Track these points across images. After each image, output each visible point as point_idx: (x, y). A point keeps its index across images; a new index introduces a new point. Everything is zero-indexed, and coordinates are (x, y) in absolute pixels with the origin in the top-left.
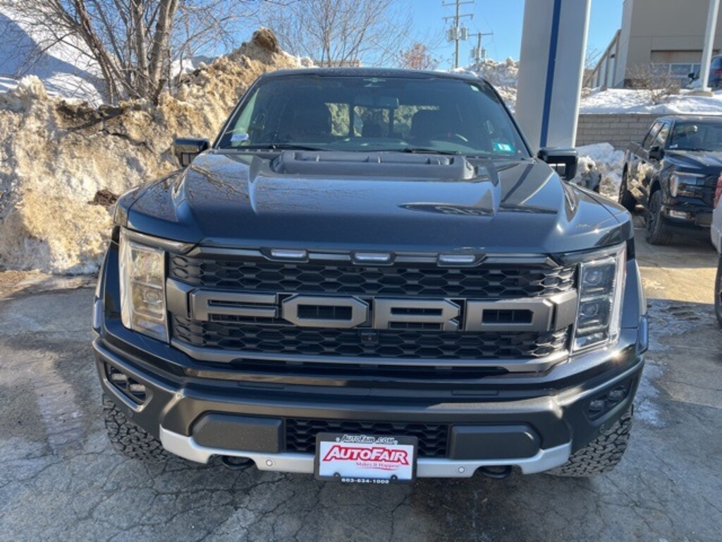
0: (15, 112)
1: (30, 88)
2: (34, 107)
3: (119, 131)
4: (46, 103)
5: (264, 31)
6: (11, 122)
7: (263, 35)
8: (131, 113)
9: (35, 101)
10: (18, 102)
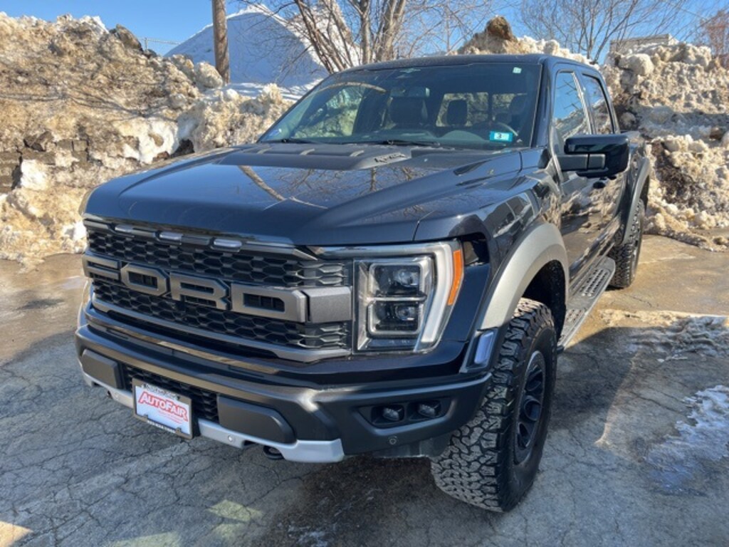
0: (257, 114)
1: (269, 95)
2: (271, 110)
3: (334, 128)
4: (280, 107)
5: (497, 20)
6: (253, 122)
7: (495, 24)
8: (348, 112)
9: (272, 105)
10: (261, 106)
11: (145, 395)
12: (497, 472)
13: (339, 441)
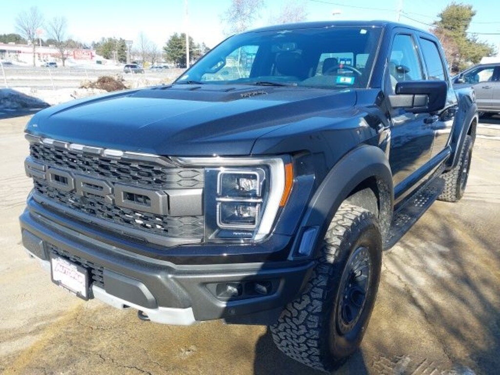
11: (59, 265)
12: (319, 345)
13: (190, 309)
